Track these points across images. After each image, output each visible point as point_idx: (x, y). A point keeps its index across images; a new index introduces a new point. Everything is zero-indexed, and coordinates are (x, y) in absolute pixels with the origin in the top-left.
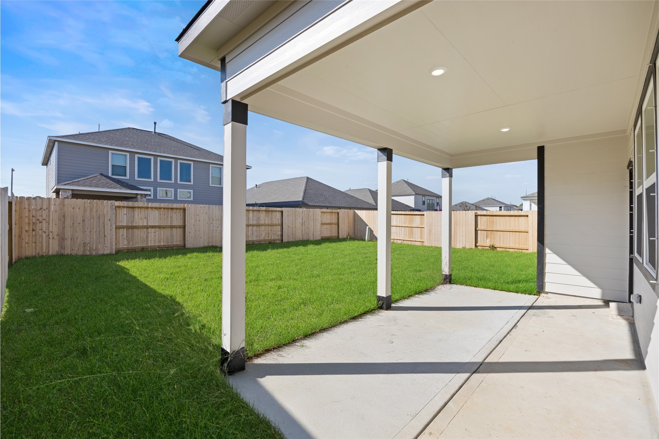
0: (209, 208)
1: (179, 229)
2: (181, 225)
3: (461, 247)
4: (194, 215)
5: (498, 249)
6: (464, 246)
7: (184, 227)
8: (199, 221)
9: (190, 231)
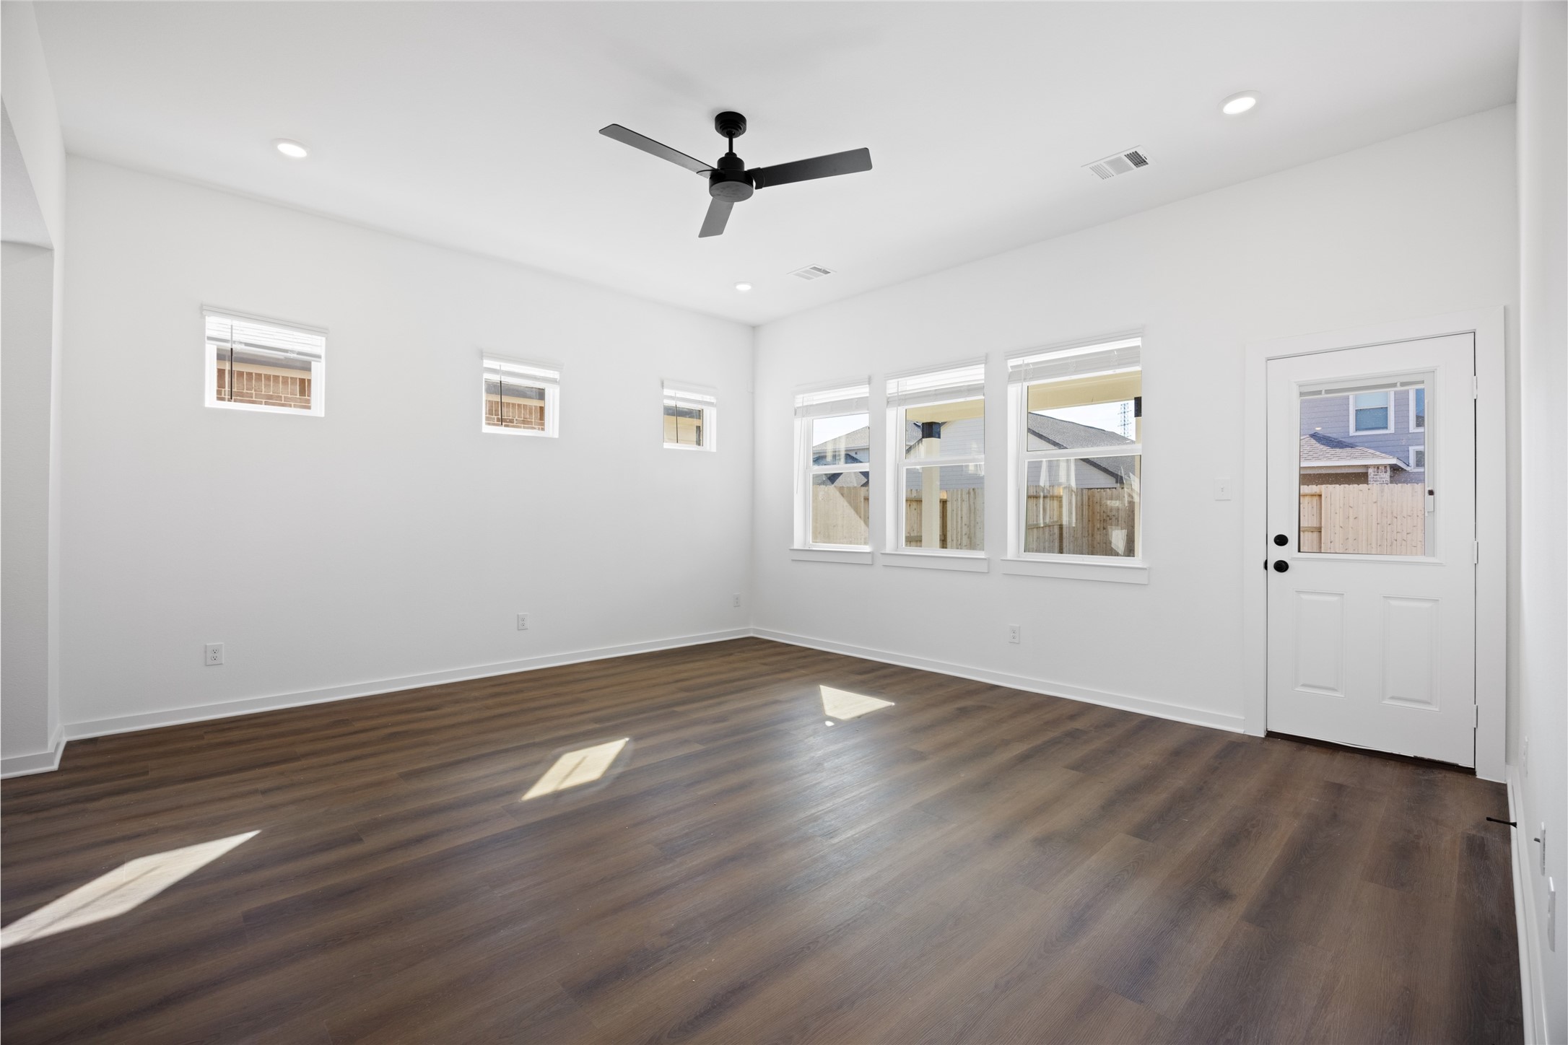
0: (1382, 491)
1: (1310, 533)
2: (1315, 526)
4: (1342, 506)
7: (1319, 530)
8: (1356, 518)
9: (1332, 540)
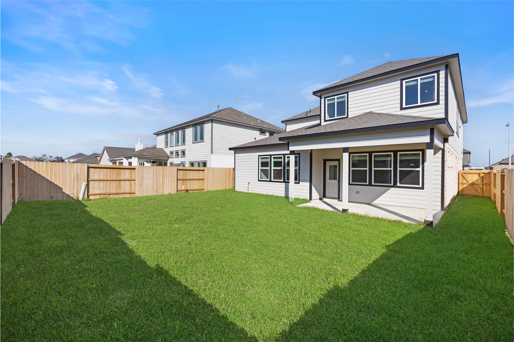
3: (167, 193)
5: (189, 191)
6: (169, 193)
